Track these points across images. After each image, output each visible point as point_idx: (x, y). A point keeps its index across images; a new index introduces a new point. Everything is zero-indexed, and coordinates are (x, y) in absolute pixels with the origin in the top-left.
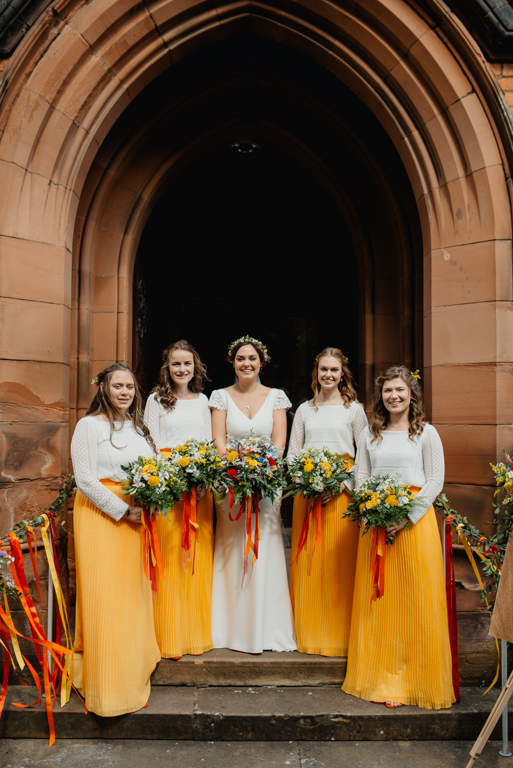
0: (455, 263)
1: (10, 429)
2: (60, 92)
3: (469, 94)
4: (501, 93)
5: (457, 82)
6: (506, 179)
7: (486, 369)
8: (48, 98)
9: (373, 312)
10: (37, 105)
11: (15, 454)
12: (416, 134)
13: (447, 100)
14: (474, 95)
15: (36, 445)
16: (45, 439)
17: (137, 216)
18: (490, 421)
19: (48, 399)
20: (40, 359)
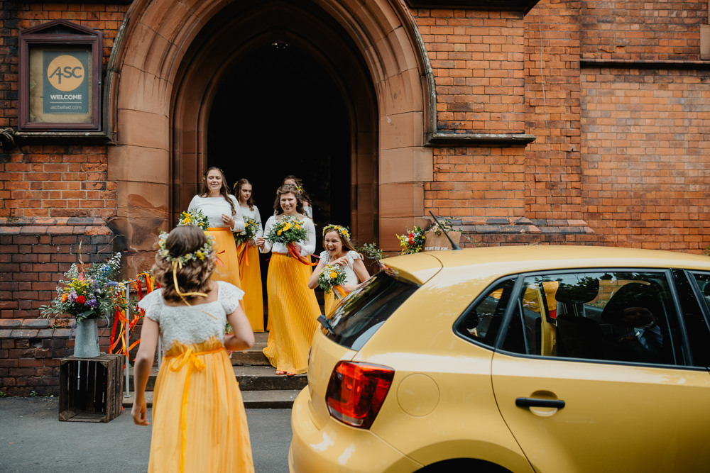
0: (393, 125)
1: (134, 222)
2: (161, 24)
3: (399, 27)
4: (416, 28)
5: (392, 21)
6: (420, 77)
7: (408, 185)
8: (153, 28)
9: (356, 152)
10: (147, 32)
11: (138, 236)
12: (371, 49)
13: (387, 31)
14: (401, 28)
15: (149, 231)
16: (155, 227)
17: (209, 94)
18: (411, 215)
19: (157, 205)
20: (150, 181)
